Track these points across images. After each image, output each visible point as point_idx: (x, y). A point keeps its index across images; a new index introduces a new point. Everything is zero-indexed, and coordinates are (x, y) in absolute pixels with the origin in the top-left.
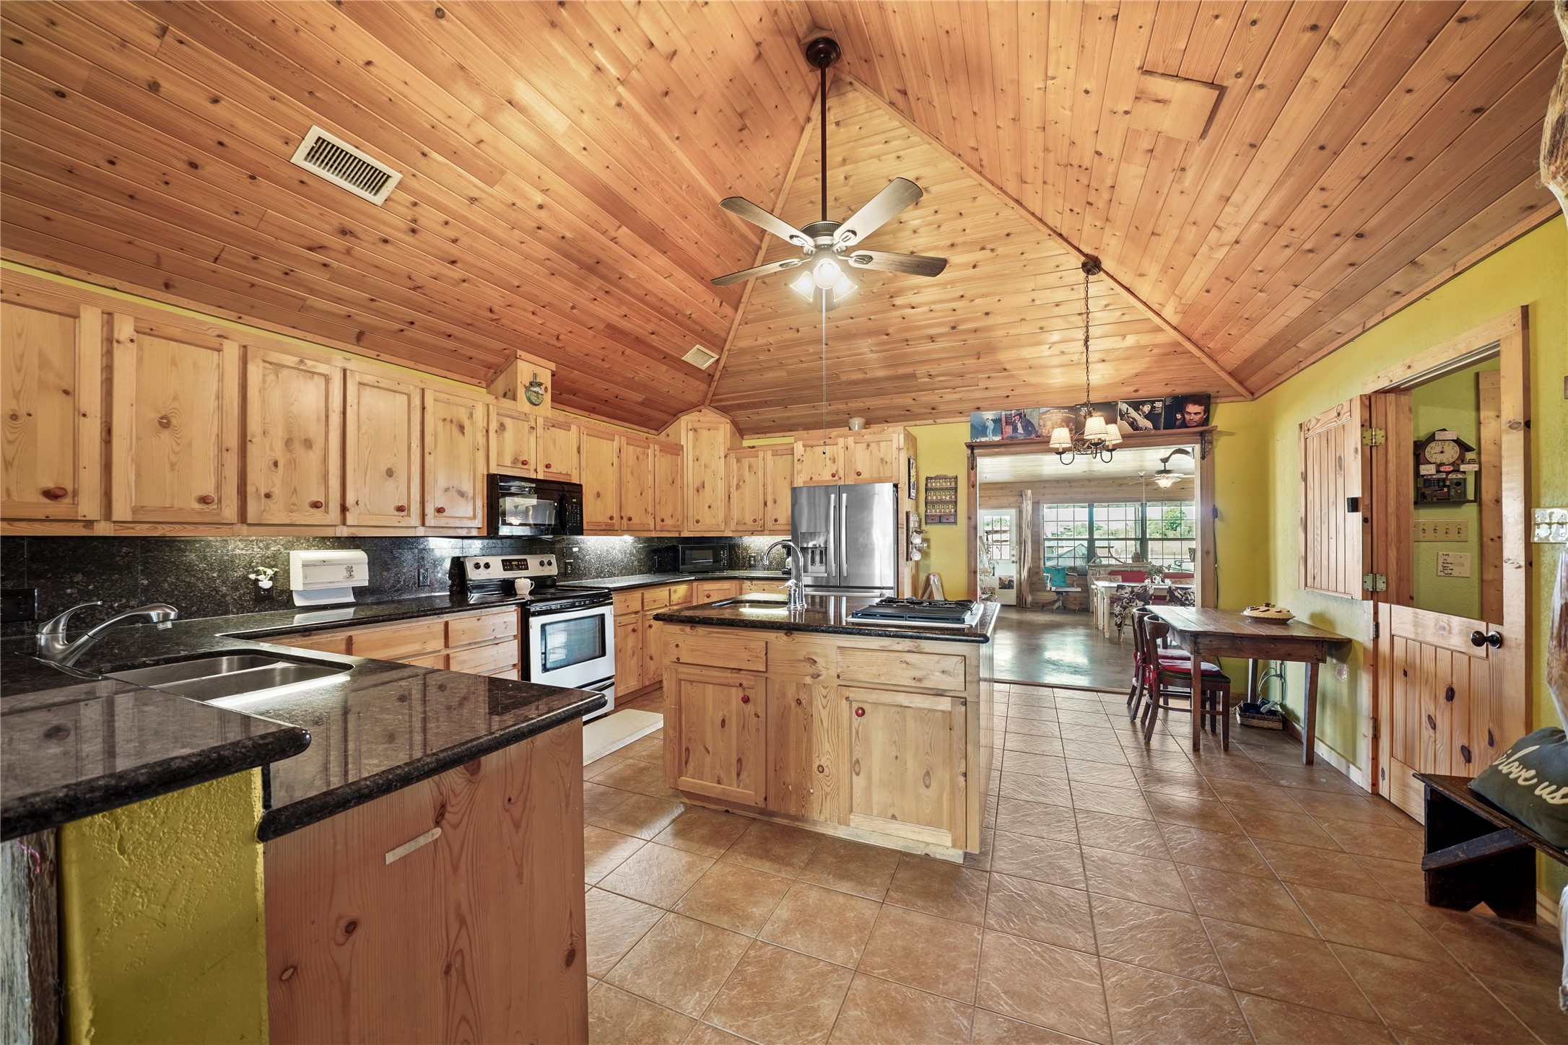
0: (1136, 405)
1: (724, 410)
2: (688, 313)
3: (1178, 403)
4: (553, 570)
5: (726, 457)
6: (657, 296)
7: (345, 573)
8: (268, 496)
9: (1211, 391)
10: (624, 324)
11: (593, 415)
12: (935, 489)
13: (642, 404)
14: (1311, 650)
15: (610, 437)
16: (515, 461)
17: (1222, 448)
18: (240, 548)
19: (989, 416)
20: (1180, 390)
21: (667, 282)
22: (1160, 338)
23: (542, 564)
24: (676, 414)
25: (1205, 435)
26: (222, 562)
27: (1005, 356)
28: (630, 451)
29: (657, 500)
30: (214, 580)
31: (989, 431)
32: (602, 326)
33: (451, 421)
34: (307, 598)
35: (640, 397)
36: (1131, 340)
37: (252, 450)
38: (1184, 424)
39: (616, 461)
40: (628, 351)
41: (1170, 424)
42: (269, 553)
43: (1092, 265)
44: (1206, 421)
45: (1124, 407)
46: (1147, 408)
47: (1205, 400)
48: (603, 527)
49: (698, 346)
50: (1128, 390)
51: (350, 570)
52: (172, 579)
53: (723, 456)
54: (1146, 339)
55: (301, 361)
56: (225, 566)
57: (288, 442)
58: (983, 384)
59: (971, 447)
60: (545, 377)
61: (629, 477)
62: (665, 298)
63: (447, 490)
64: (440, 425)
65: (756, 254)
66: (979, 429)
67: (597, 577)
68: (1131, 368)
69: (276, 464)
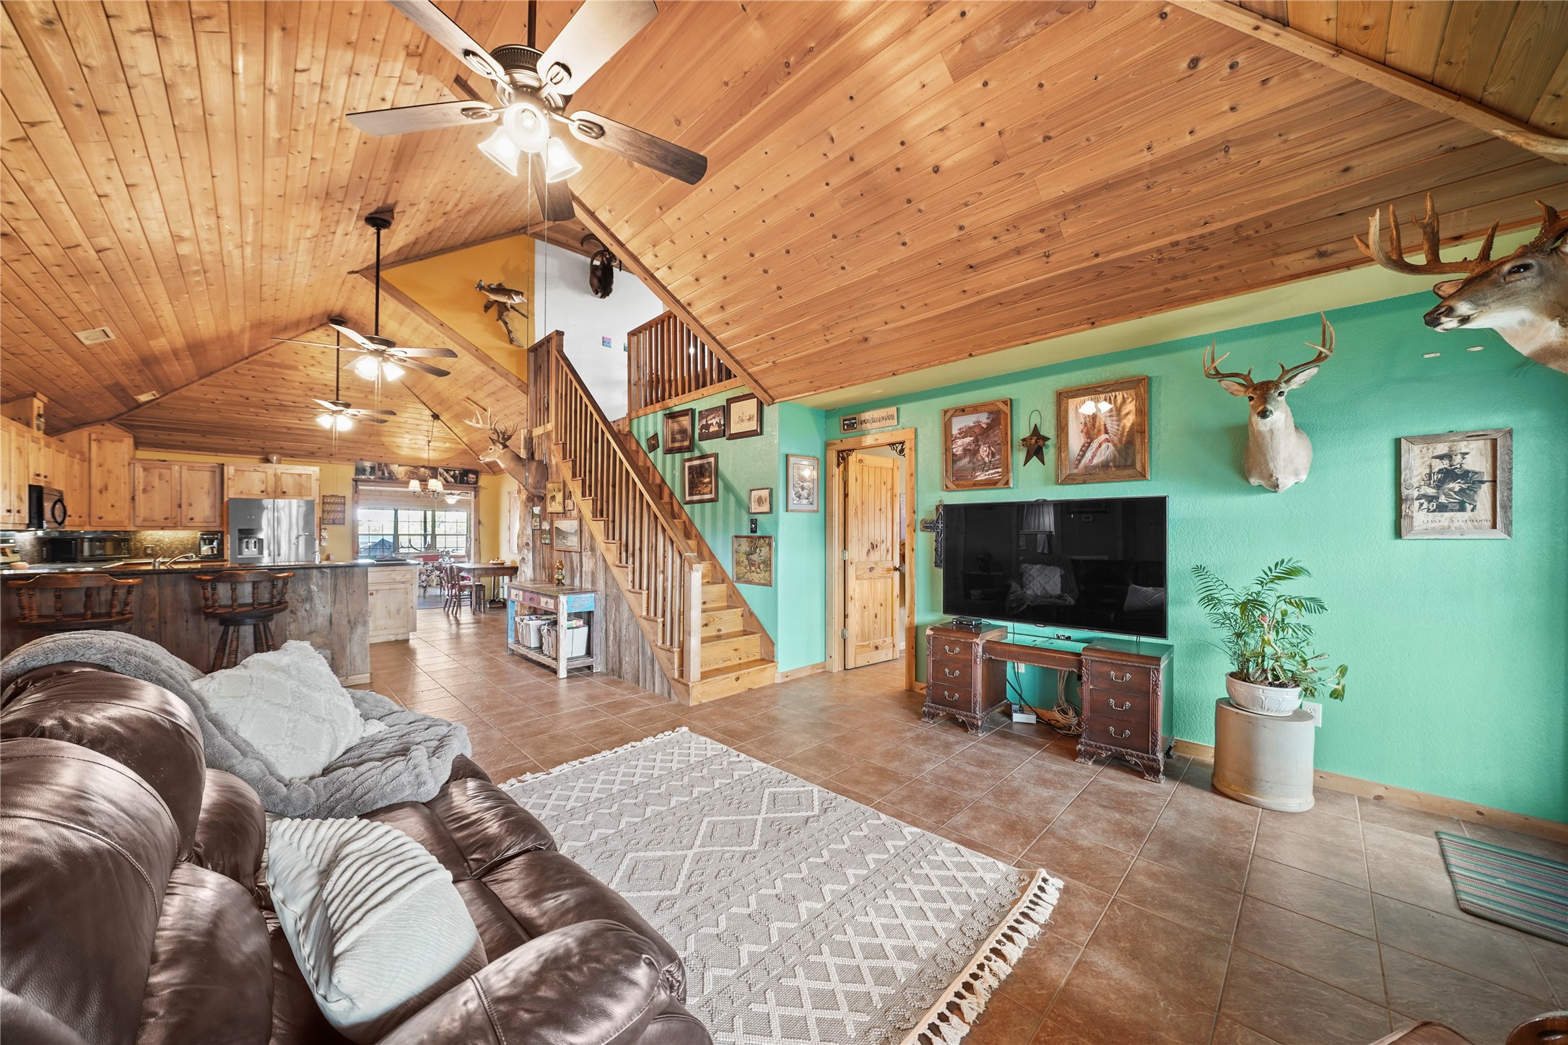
0: (447, 471)
1: (129, 427)
3: (465, 473)
5: (129, 464)
9: (479, 469)
12: (330, 503)
14: (510, 571)
17: (482, 493)
19: (368, 464)
20: (466, 467)
22: (460, 447)
25: (475, 487)
27: (384, 439)
31: (368, 473)
36: (448, 445)
38: (468, 483)
41: (462, 482)
43: (436, 417)
44: (476, 483)
45: (441, 470)
46: (452, 473)
47: (476, 473)
50: (444, 464)
53: (126, 463)
54: (453, 446)
58: (368, 449)
59: (356, 481)
66: (360, 471)
68: (446, 455)
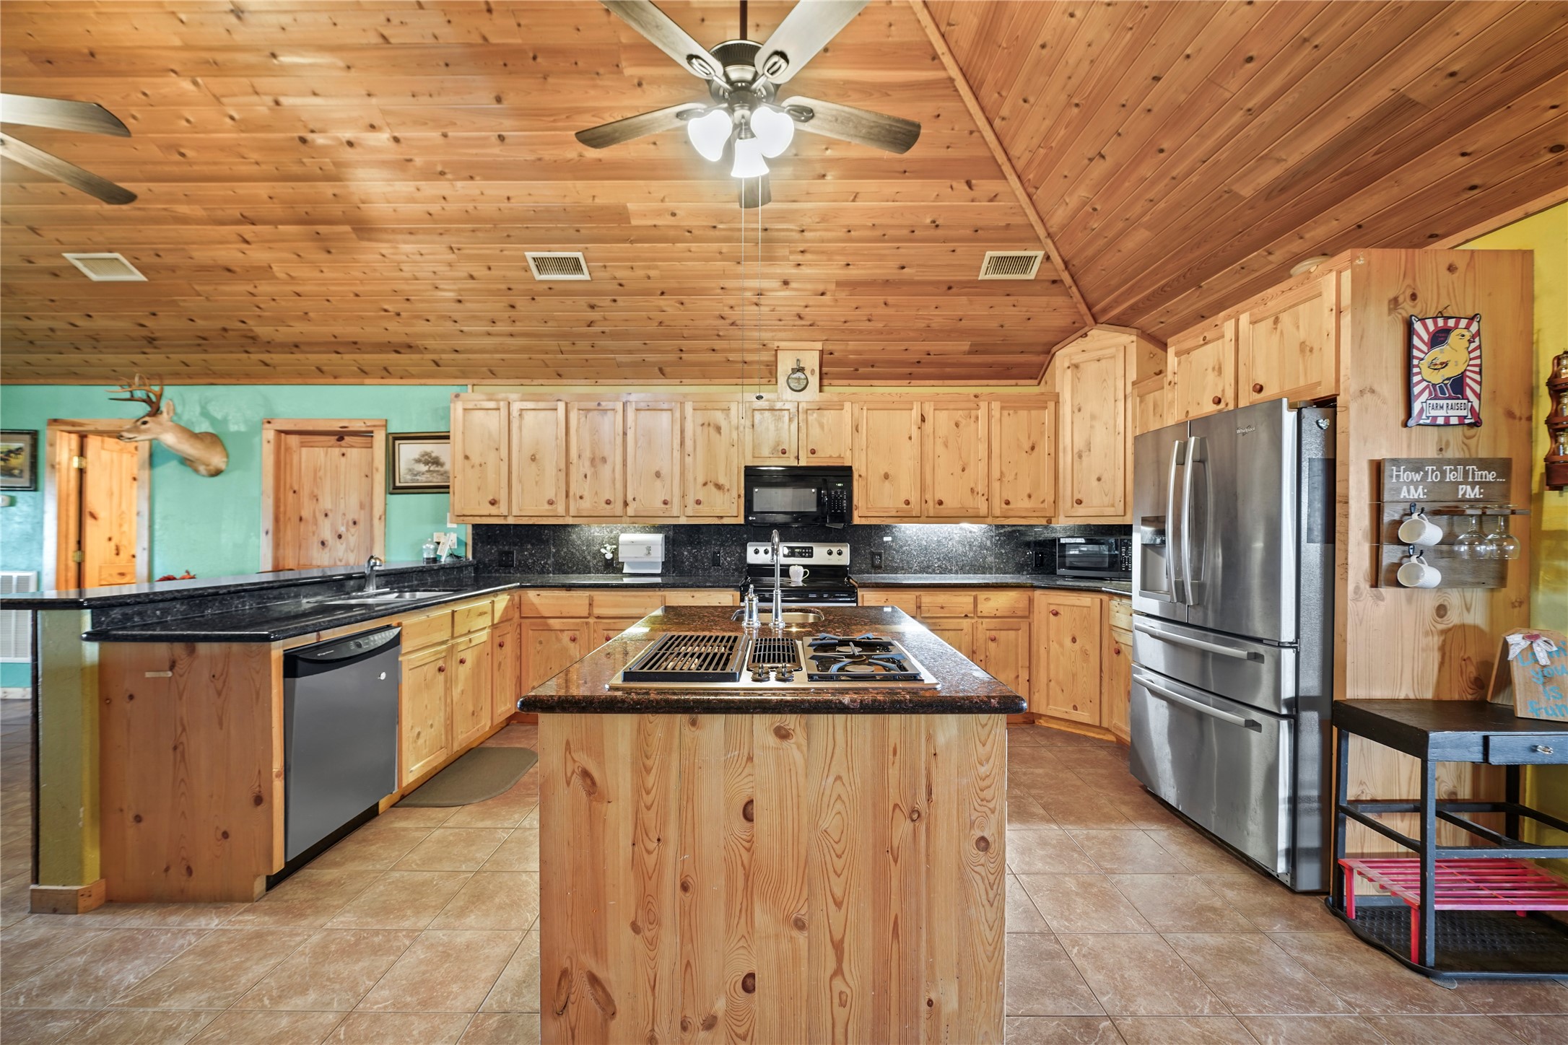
1: (1121, 323)
2: (928, 221)
4: (845, 560)
6: (864, 227)
7: (646, 552)
8: (581, 497)
10: (855, 273)
11: (914, 382)
13: (970, 353)
15: (908, 406)
16: (774, 450)
18: (597, 532)
21: (858, 204)
23: (830, 553)
24: (1048, 351)
26: (588, 540)
28: (941, 421)
29: (996, 474)
30: (584, 551)
32: (833, 287)
33: (709, 425)
34: (632, 568)
35: (965, 346)
37: (573, 469)
39: (915, 433)
40: (891, 299)
42: (612, 535)
48: (894, 514)
49: (989, 254)
51: (649, 549)
52: (565, 550)
55: (599, 404)
56: (589, 543)
57: (593, 461)
60: (811, 361)
61: (940, 449)
62: (876, 221)
63: (705, 484)
64: (699, 429)
65: (956, 90)
67: (921, 572)
69: (586, 476)
